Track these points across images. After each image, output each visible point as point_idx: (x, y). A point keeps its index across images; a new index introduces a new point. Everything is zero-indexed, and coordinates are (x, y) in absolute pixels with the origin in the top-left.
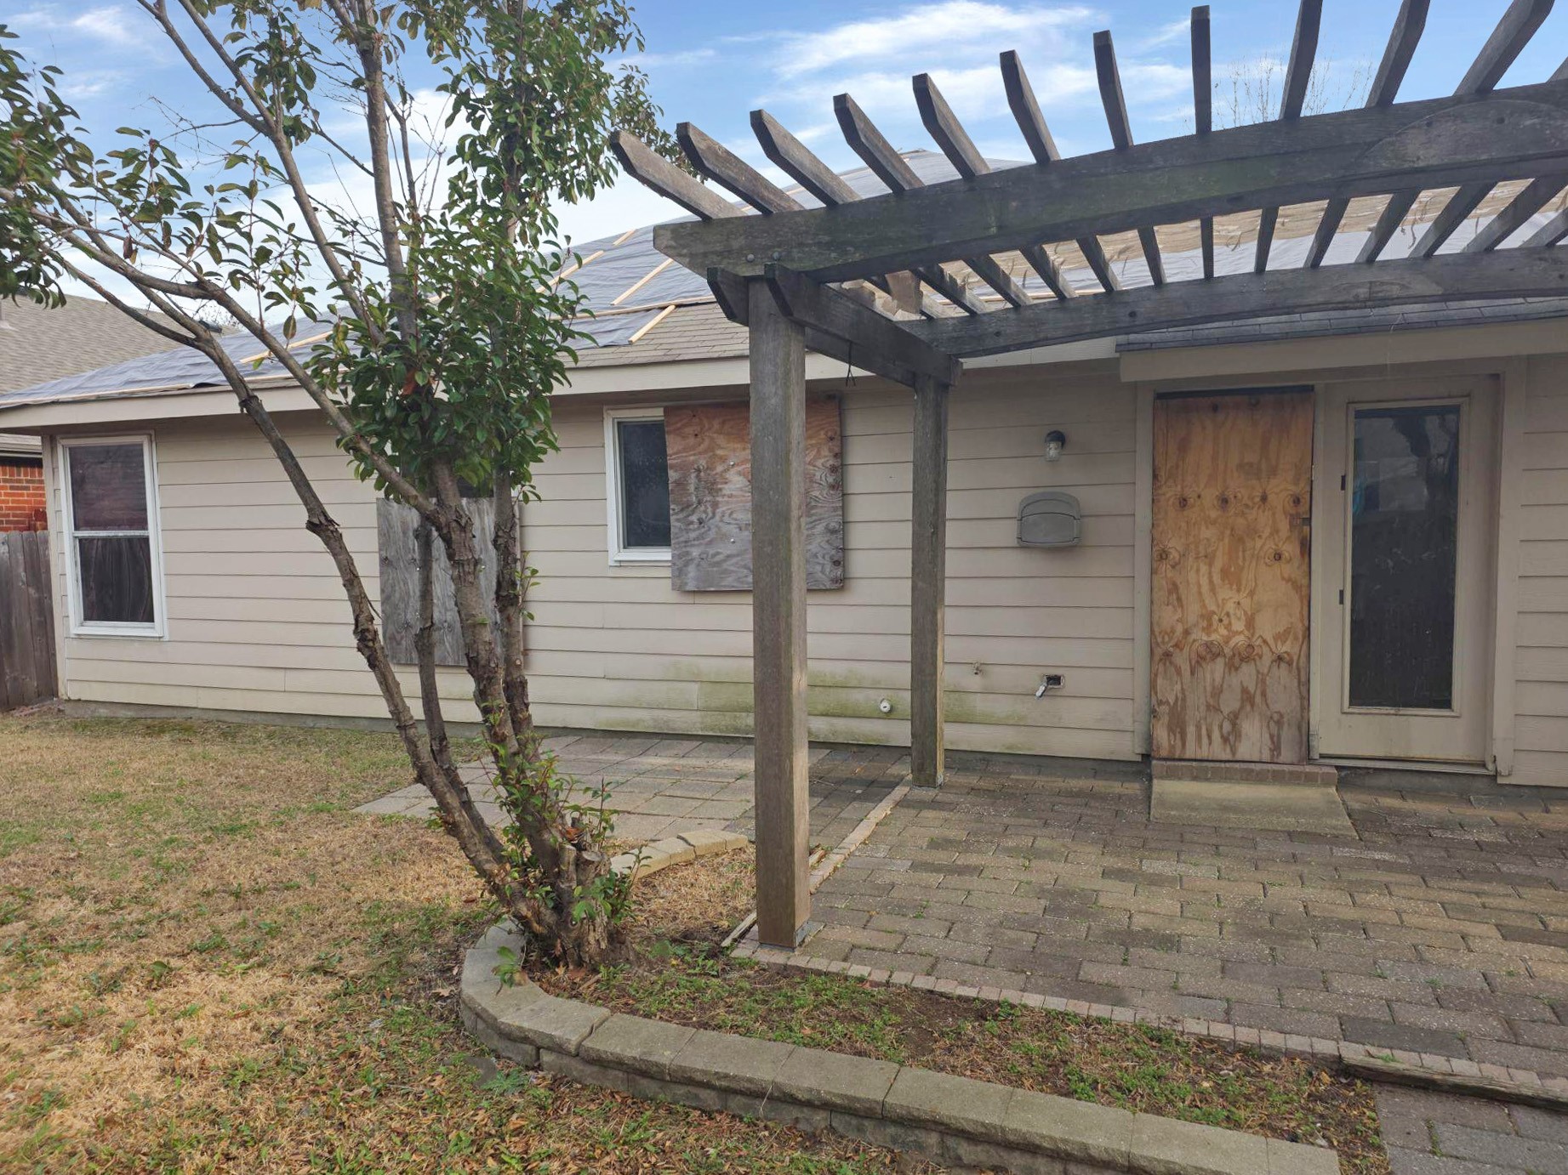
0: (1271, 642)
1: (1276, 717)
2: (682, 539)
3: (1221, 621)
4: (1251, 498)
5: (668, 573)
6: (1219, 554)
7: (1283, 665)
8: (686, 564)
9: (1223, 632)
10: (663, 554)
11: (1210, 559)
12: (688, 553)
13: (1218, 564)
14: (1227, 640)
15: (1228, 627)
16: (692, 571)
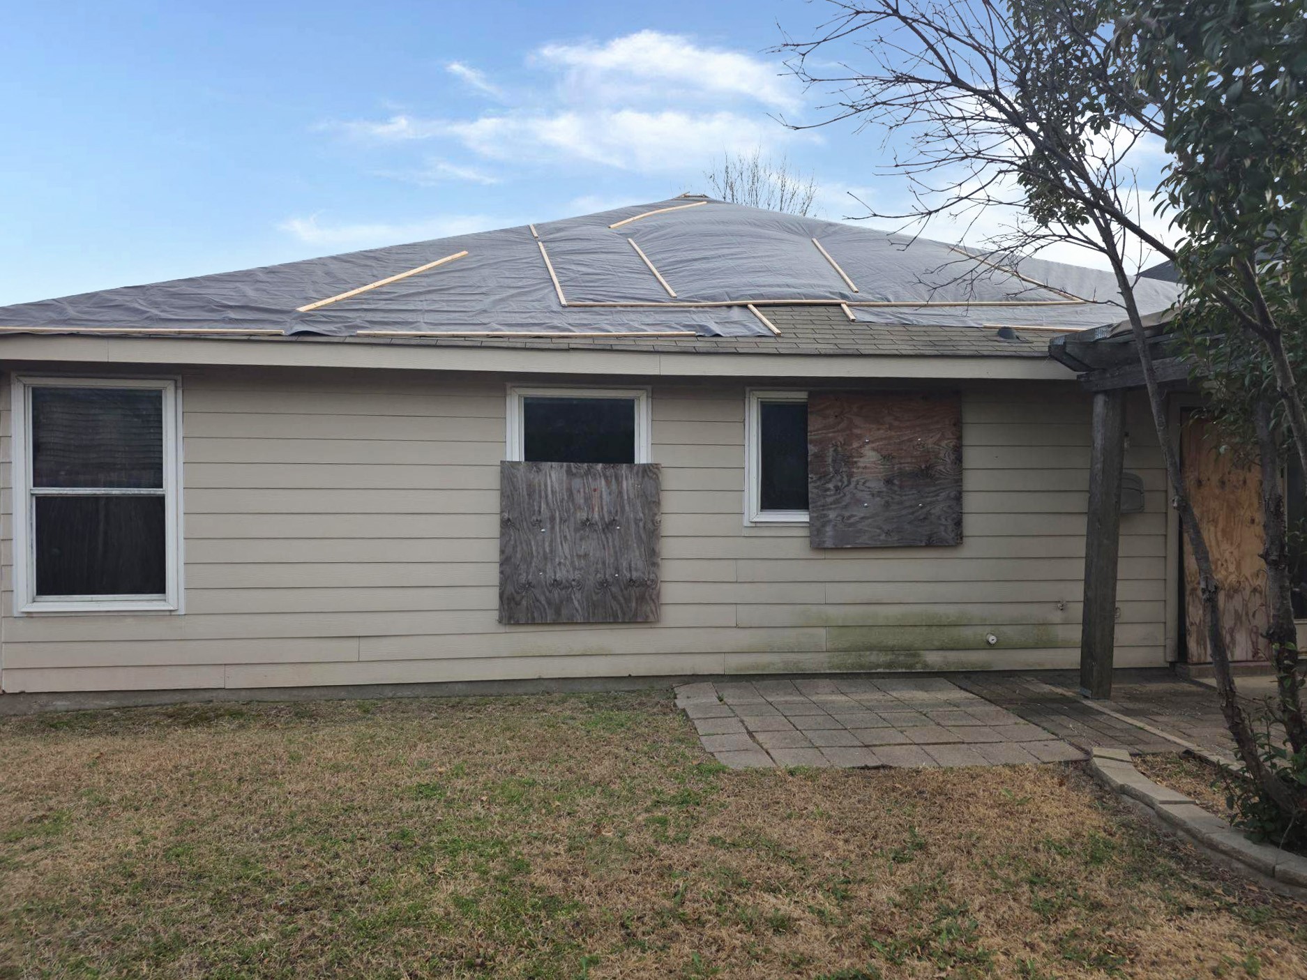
0: (1249, 578)
1: (1255, 630)
2: (819, 503)
3: (1222, 565)
4: (1238, 481)
5: (805, 532)
6: (1221, 518)
7: (1257, 594)
8: (824, 525)
9: (1224, 573)
10: (802, 517)
11: (1215, 522)
12: (825, 516)
13: (1221, 525)
14: (1226, 578)
15: (1227, 568)
16: (829, 530)
